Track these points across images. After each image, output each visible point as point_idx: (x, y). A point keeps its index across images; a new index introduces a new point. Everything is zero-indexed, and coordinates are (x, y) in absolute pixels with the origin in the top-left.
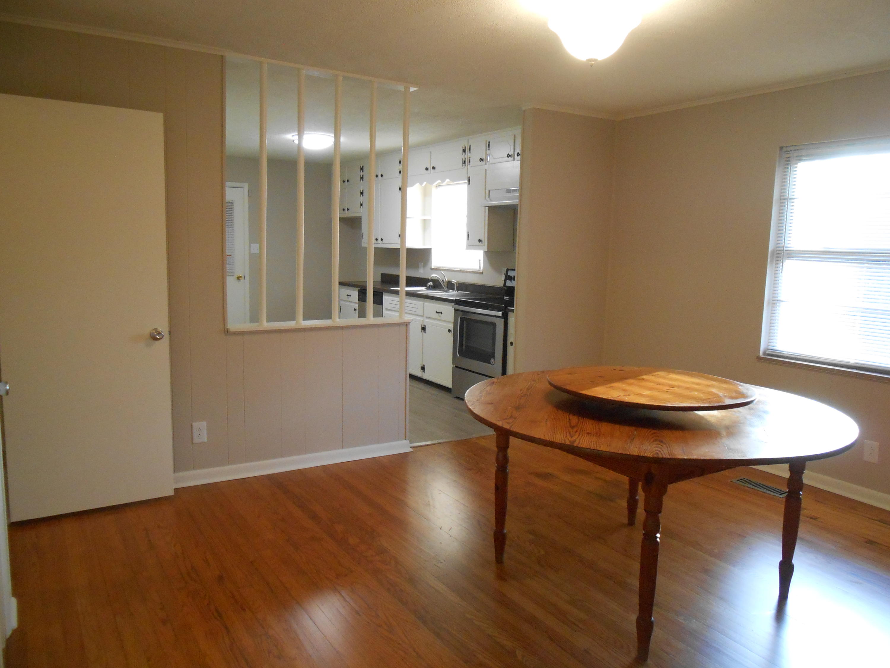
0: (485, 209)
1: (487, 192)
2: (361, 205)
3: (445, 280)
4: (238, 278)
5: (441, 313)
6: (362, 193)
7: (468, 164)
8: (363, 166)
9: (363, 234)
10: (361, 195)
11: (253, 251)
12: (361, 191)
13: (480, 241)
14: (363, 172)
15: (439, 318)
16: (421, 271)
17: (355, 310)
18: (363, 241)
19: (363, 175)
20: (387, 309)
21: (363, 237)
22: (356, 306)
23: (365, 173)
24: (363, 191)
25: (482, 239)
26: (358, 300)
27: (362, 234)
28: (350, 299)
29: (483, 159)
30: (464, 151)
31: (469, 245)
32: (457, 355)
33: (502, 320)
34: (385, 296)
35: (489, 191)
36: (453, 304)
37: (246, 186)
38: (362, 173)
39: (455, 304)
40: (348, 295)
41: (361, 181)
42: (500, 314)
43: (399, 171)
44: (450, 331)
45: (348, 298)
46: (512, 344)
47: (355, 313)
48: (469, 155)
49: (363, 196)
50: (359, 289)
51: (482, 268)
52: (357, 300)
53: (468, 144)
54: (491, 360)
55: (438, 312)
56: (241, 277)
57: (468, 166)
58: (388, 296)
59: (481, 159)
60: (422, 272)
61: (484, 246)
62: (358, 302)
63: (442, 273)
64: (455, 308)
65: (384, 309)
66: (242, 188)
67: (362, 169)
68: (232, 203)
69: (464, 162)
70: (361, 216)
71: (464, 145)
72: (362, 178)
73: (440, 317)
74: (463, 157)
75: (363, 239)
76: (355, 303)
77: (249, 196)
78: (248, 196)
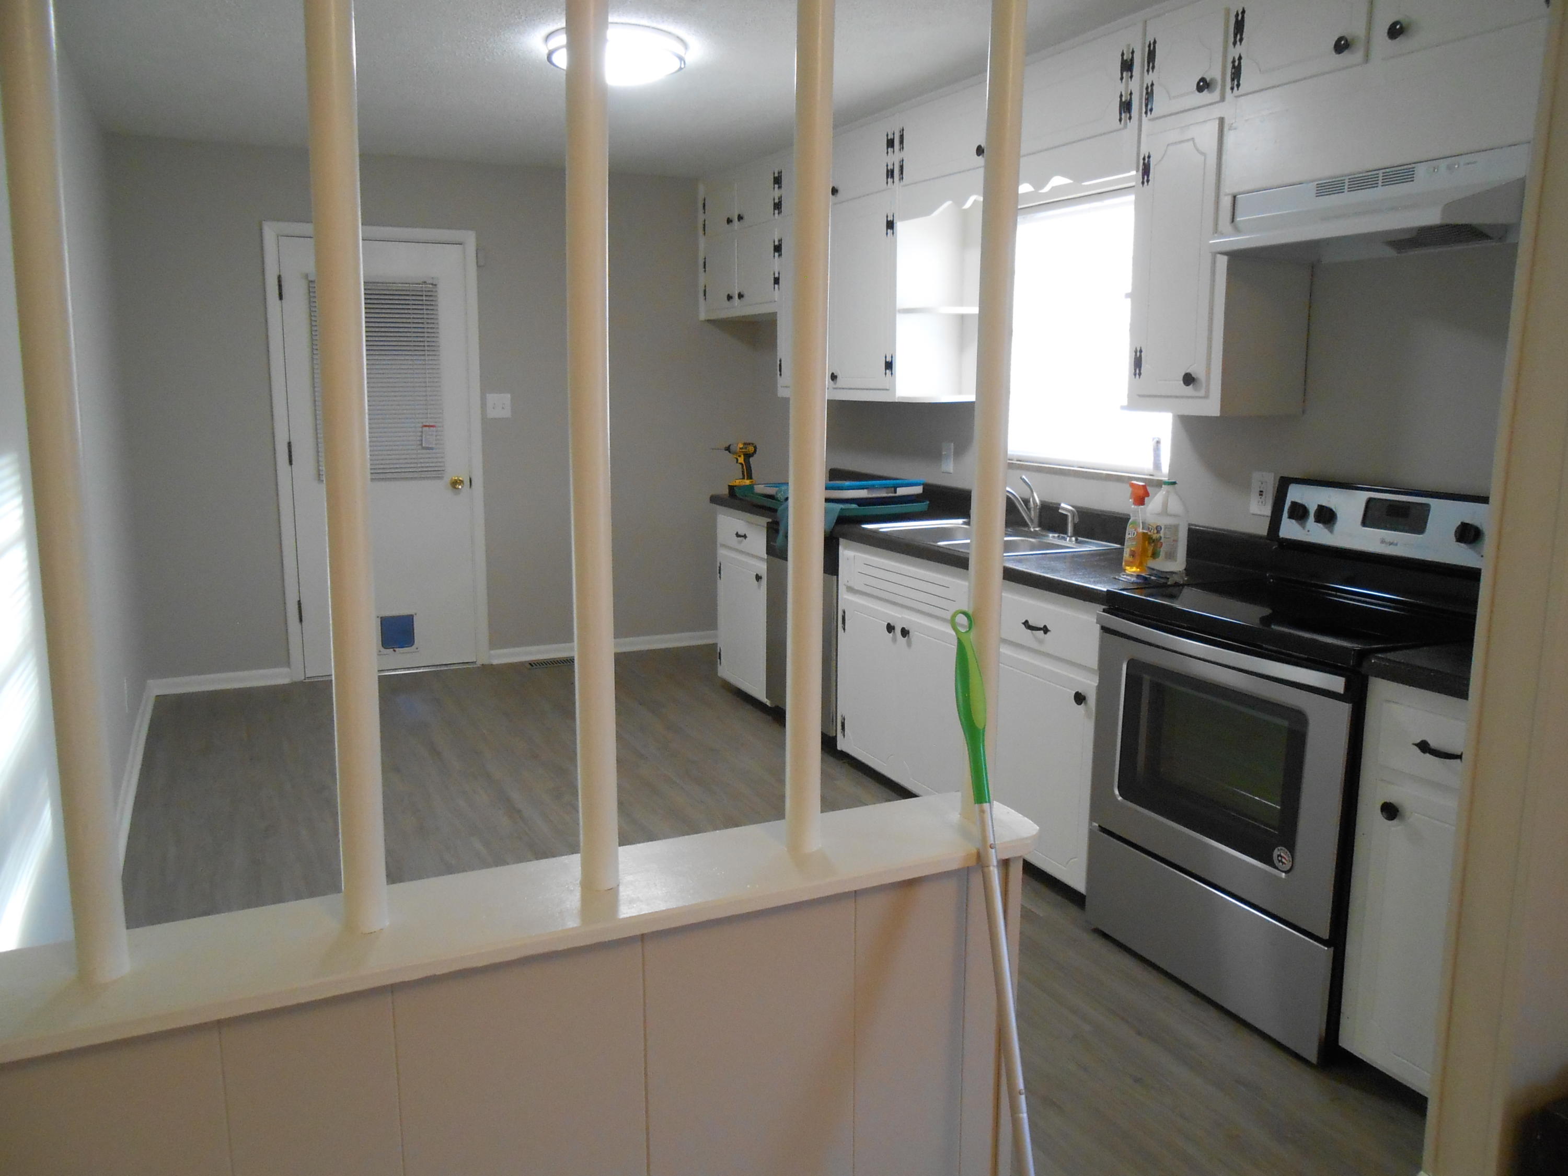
0: (1214, 262)
1: (1226, 202)
2: (777, 281)
3: (1034, 499)
4: (455, 484)
5: (1045, 630)
6: (778, 249)
7: (1141, 109)
8: (780, 173)
9: (780, 361)
10: (777, 254)
11: (492, 414)
12: (777, 243)
13: (1189, 379)
14: (780, 187)
15: (1035, 645)
16: (949, 466)
17: (758, 578)
18: (781, 381)
19: (780, 198)
20: (850, 589)
21: (780, 370)
22: (762, 568)
23: (788, 193)
24: (780, 241)
25: (1198, 371)
26: (767, 553)
27: (778, 363)
28: (745, 545)
29: (1212, 80)
30: (1127, 66)
31: (1140, 396)
32: (1113, 791)
33: (1344, 709)
34: (845, 548)
35: (1235, 197)
36: (1099, 609)
37: (470, 238)
38: (777, 193)
39: (1104, 611)
40: (738, 535)
41: (776, 215)
42: (1337, 683)
43: (888, 171)
44: (1080, 698)
45: (740, 542)
46: (1390, 811)
47: (759, 587)
48: (1148, 79)
49: (780, 255)
50: (770, 520)
51: (1165, 468)
52: (763, 553)
53: (1145, 34)
54: (1276, 852)
55: (1031, 623)
56: (461, 482)
57: (1140, 120)
58: (856, 550)
59: (1203, 80)
60: (952, 471)
61: (1206, 397)
62: (765, 556)
63: (1023, 480)
64: (1104, 625)
65: (842, 589)
66: (461, 244)
67: (778, 181)
68: (435, 285)
69: (1126, 106)
70: (775, 314)
71: (1129, 46)
72: (778, 206)
73: (1041, 642)
74: (1121, 87)
75: (781, 375)
76: (761, 559)
77: (478, 266)
78: (476, 266)
